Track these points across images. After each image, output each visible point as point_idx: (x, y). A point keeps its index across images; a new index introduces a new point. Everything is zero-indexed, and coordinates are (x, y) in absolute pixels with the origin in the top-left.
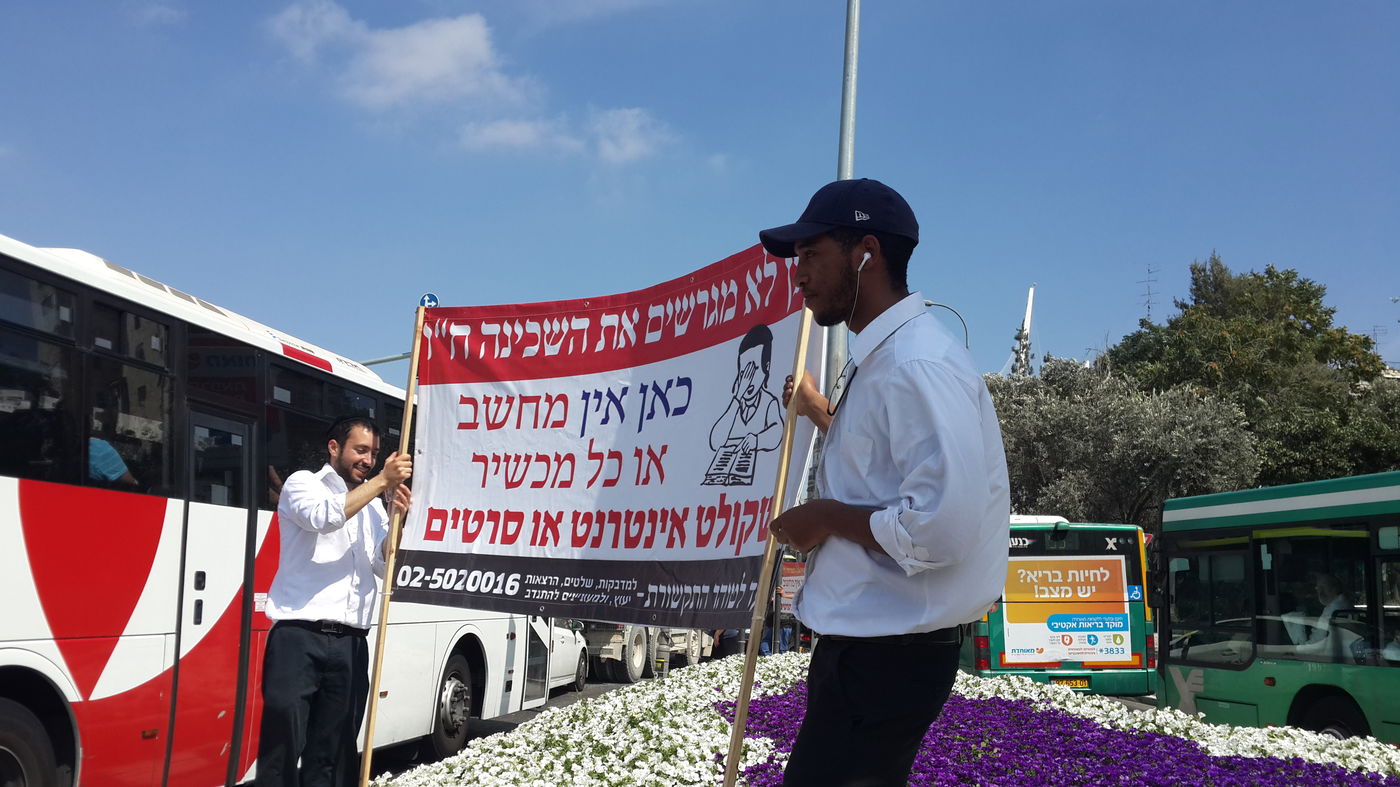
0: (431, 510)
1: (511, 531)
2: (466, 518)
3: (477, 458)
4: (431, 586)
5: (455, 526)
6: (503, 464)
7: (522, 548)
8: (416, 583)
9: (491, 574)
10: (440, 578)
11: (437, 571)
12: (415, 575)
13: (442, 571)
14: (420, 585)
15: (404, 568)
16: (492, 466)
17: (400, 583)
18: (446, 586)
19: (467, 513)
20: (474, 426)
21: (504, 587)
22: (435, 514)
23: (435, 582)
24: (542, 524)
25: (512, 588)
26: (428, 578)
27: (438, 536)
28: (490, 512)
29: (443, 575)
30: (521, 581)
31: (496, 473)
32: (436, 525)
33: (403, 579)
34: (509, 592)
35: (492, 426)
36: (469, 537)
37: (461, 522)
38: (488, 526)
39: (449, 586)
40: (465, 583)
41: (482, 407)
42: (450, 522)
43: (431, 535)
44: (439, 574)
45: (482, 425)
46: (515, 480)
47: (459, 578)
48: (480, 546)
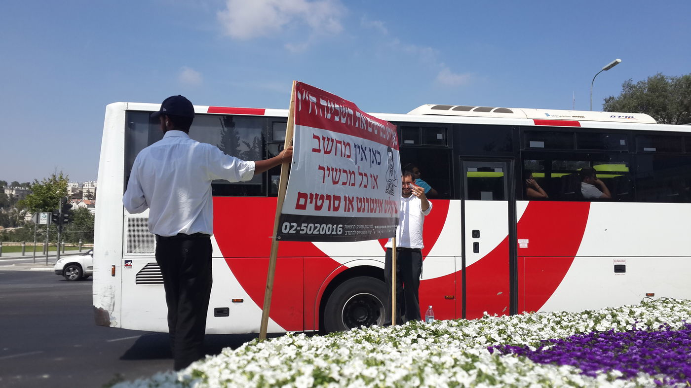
0: (299, 193)
1: (336, 205)
2: (316, 199)
3: (321, 168)
4: (301, 232)
5: (311, 202)
6: (331, 172)
7: (341, 213)
8: (292, 231)
9: (330, 226)
10: (305, 229)
11: (303, 225)
12: (291, 227)
13: (306, 225)
14: (295, 232)
15: (285, 224)
16: (327, 172)
17: (284, 231)
18: (309, 232)
19: (317, 195)
20: (318, 151)
21: (336, 231)
22: (301, 195)
23: (303, 230)
24: (348, 202)
25: (340, 231)
26: (299, 228)
27: (303, 207)
28: (327, 195)
29: (307, 227)
30: (343, 228)
31: (328, 176)
32: (302, 201)
33: (286, 229)
34: (339, 233)
35: (326, 152)
36: (318, 208)
37: (314, 200)
38: (326, 202)
39: (311, 233)
40: (319, 231)
41: (322, 141)
42: (309, 200)
43: (299, 207)
44: (304, 226)
45: (322, 151)
46: (336, 181)
47: (315, 228)
48: (324, 212)
